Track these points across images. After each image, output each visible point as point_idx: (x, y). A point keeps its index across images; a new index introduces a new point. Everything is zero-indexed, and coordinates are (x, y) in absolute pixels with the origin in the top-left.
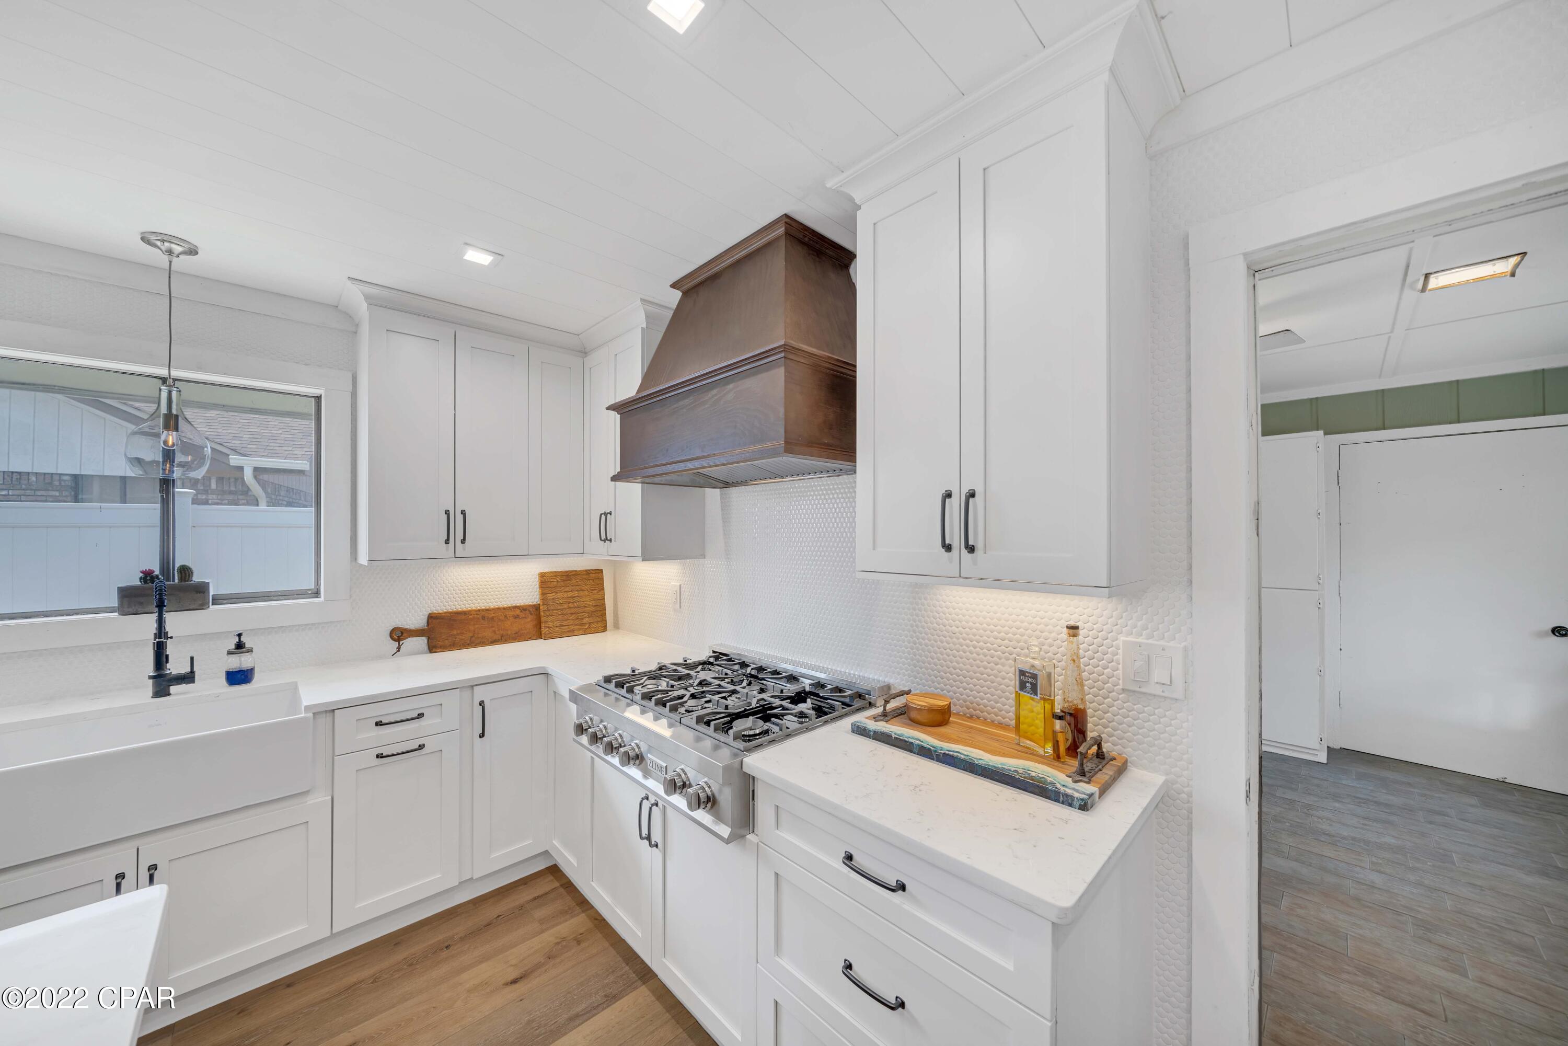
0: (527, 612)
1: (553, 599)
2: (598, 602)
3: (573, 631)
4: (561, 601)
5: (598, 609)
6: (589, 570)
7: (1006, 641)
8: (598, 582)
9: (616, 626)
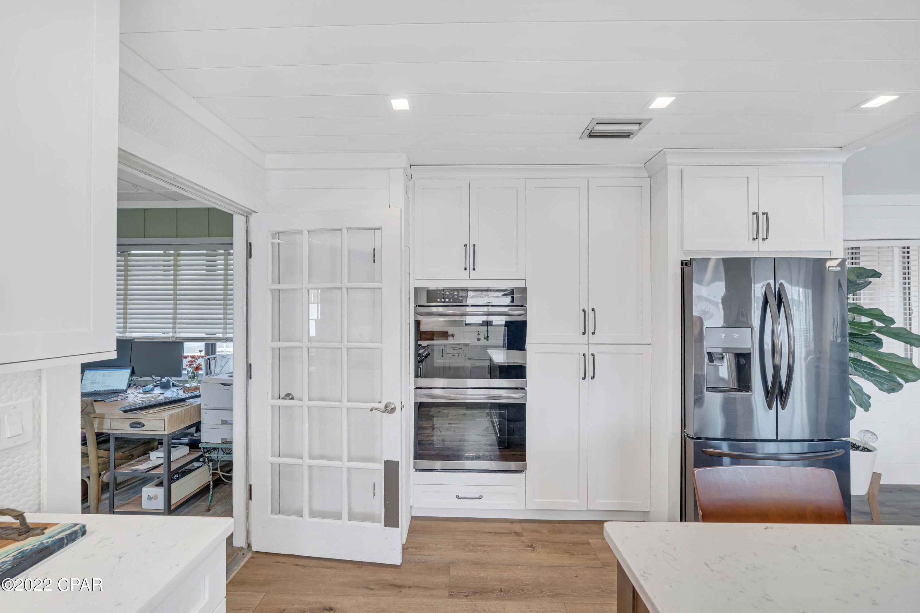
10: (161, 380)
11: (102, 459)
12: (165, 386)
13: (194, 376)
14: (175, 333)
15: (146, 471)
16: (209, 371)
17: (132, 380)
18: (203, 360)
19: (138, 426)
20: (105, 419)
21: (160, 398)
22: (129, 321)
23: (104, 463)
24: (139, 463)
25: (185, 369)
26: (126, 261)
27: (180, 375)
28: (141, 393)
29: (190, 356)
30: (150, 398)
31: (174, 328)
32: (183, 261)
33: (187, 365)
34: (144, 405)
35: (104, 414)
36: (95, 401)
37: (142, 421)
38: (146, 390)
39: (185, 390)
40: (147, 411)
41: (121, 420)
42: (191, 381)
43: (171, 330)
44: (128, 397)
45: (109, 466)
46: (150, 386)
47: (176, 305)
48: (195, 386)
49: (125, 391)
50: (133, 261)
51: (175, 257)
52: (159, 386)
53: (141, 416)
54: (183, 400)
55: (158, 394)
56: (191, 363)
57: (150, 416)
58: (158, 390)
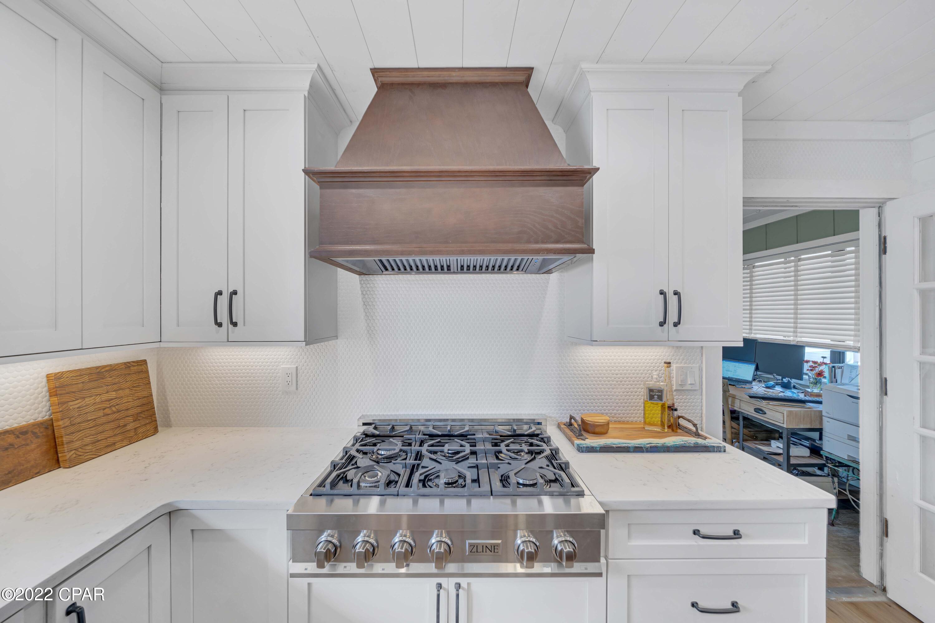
0: (29, 435)
1: (78, 408)
2: (144, 401)
3: (114, 443)
4: (92, 408)
5: (145, 408)
6: (129, 363)
7: (619, 375)
8: (143, 376)
9: (168, 425)
10: (782, 380)
11: (735, 430)
12: (786, 386)
13: (816, 383)
14: (796, 337)
15: (767, 453)
16: (833, 378)
17: (756, 375)
18: (827, 367)
19: (761, 412)
20: (736, 399)
21: (780, 394)
22: (754, 324)
23: (736, 433)
24: (762, 445)
25: (806, 374)
26: (751, 272)
27: (801, 379)
28: (763, 387)
29: (812, 361)
30: (771, 393)
31: (795, 332)
32: (804, 265)
33: (808, 370)
34: (766, 396)
35: (735, 395)
36: (730, 385)
37: (763, 409)
38: (768, 386)
39: (806, 393)
40: (768, 402)
41: (747, 403)
42: (813, 387)
43: (792, 334)
44: (753, 387)
45: (739, 437)
46: (772, 383)
47: (797, 309)
48: (817, 393)
49: (750, 382)
50: (758, 272)
51: (796, 263)
52: (780, 385)
53: (763, 404)
54: (803, 402)
55: (778, 391)
56: (812, 369)
57: (770, 407)
58: (778, 389)
